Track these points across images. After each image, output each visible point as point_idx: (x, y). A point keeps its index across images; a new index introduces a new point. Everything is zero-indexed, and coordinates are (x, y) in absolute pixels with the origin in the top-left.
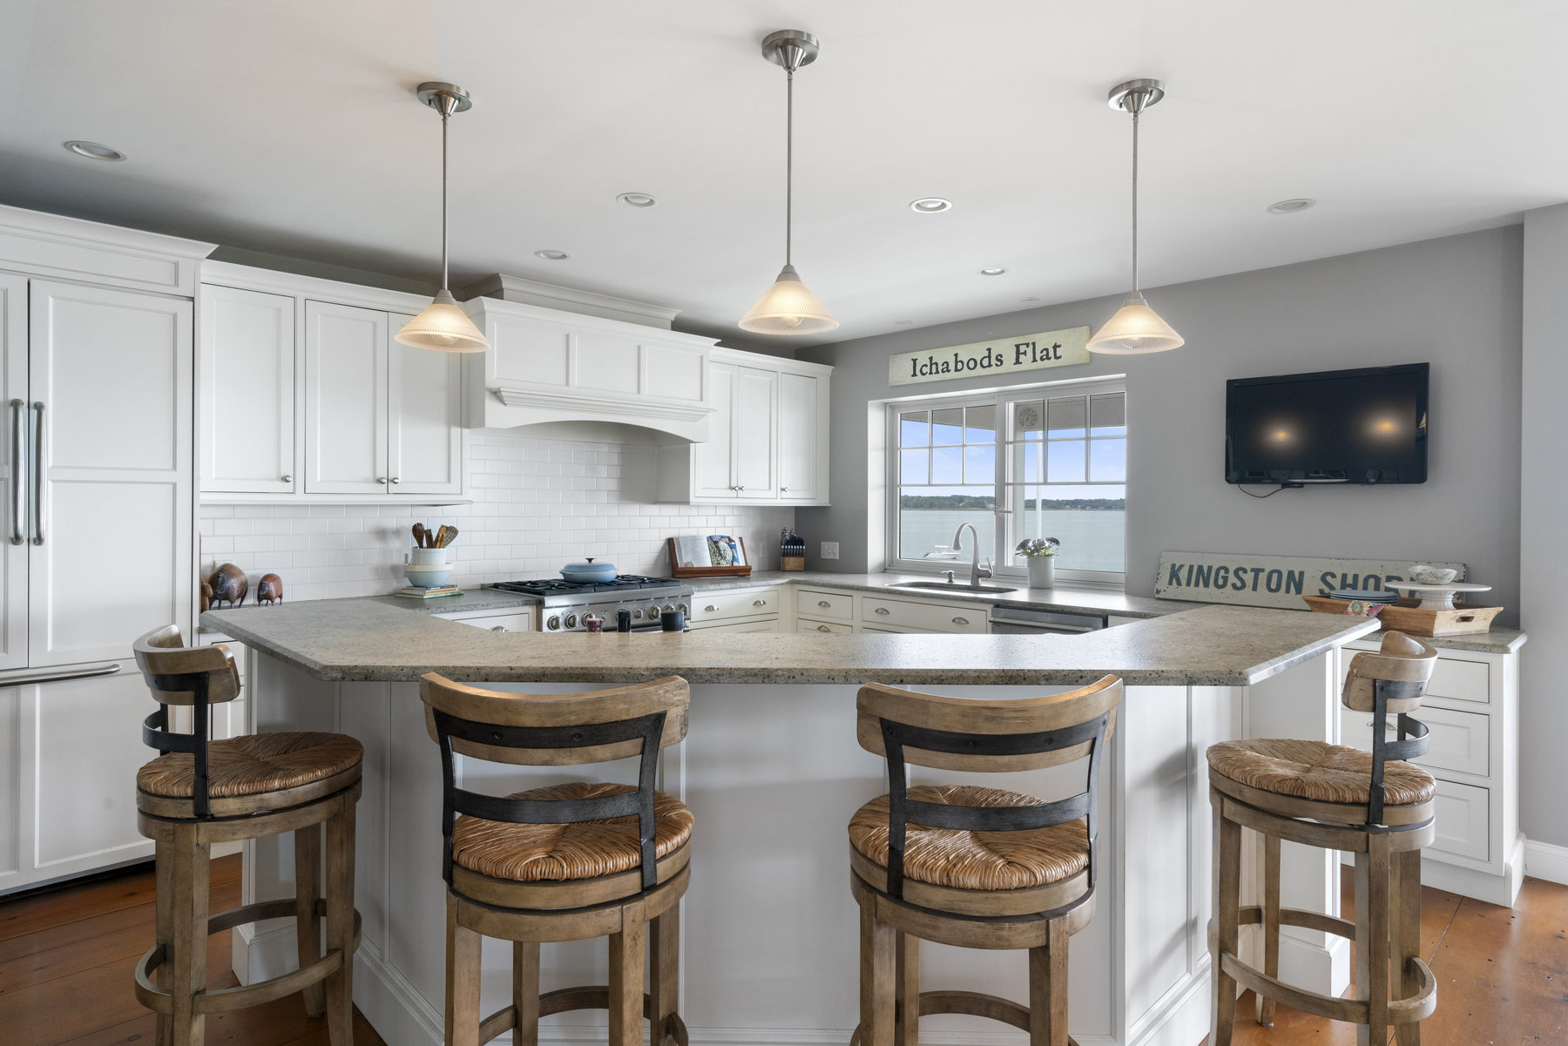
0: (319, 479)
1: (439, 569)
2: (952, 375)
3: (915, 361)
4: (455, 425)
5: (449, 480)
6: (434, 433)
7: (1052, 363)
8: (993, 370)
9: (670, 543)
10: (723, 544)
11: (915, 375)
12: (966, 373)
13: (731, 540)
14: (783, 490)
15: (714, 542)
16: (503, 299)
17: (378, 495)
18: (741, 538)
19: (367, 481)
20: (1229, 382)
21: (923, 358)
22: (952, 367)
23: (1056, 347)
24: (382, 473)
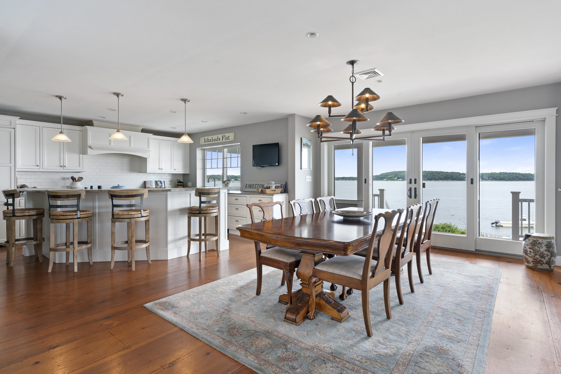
0: (46, 166)
1: (78, 186)
2: (211, 142)
3: (205, 139)
4: (81, 154)
5: (80, 166)
6: (76, 156)
7: (228, 140)
8: (218, 142)
9: (145, 182)
10: (159, 183)
11: (205, 142)
12: (214, 142)
13: (161, 182)
14: (175, 169)
15: (156, 182)
16: (93, 126)
17: (61, 170)
18: (164, 181)
19: (58, 166)
20: (253, 145)
21: (206, 138)
22: (211, 141)
23: (229, 137)
24: (62, 165)
